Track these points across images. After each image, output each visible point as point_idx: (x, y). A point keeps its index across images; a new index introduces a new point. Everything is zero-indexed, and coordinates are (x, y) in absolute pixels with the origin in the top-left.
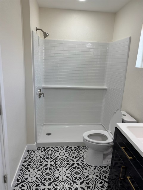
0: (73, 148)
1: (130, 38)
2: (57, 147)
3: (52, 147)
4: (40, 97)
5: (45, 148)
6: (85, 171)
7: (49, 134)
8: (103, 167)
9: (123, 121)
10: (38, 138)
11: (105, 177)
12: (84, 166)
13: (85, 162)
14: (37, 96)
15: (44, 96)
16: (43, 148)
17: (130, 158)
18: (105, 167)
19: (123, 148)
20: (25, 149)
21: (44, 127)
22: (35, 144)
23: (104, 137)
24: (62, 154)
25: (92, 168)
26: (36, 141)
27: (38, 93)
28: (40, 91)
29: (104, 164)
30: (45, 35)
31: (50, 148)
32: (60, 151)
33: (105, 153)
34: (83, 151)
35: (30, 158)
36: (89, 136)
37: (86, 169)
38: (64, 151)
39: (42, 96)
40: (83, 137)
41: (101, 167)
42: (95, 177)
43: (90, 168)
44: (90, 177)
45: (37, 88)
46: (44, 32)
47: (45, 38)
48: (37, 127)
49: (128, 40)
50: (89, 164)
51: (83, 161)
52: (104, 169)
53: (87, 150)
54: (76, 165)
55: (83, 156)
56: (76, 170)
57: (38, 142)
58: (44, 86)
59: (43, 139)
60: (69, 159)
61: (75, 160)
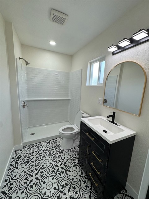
0: (52, 140)
1: (82, 69)
2: (40, 143)
3: (36, 144)
4: (24, 107)
5: (30, 145)
6: (62, 154)
7: (33, 134)
8: (73, 149)
9: (83, 117)
10: (24, 139)
11: (76, 155)
12: (61, 151)
13: (61, 148)
14: (22, 107)
15: (27, 107)
16: (29, 145)
17: (93, 139)
18: (74, 148)
19: (87, 133)
20: (13, 150)
21: (29, 129)
22: (22, 144)
23: (72, 129)
24: (44, 147)
25: (67, 151)
26: (23, 142)
27: (22, 104)
28: (24, 103)
29: (73, 146)
30: (27, 63)
31: (35, 144)
32: (43, 145)
33: (74, 139)
34: (59, 140)
35: (18, 156)
36: (63, 130)
37: (63, 153)
38: (46, 144)
39: (26, 106)
40: (59, 132)
41: (72, 149)
42: (69, 157)
43: (65, 151)
44: (66, 158)
45: (22, 101)
46: (26, 61)
47: (27, 65)
48: (23, 130)
49: (81, 70)
50: (64, 149)
51: (60, 148)
52: (74, 150)
53: (61, 140)
54: (55, 152)
55: (59, 144)
56: (56, 155)
57: (24, 142)
58: (27, 99)
59: (28, 139)
60: (50, 149)
61: (54, 149)
